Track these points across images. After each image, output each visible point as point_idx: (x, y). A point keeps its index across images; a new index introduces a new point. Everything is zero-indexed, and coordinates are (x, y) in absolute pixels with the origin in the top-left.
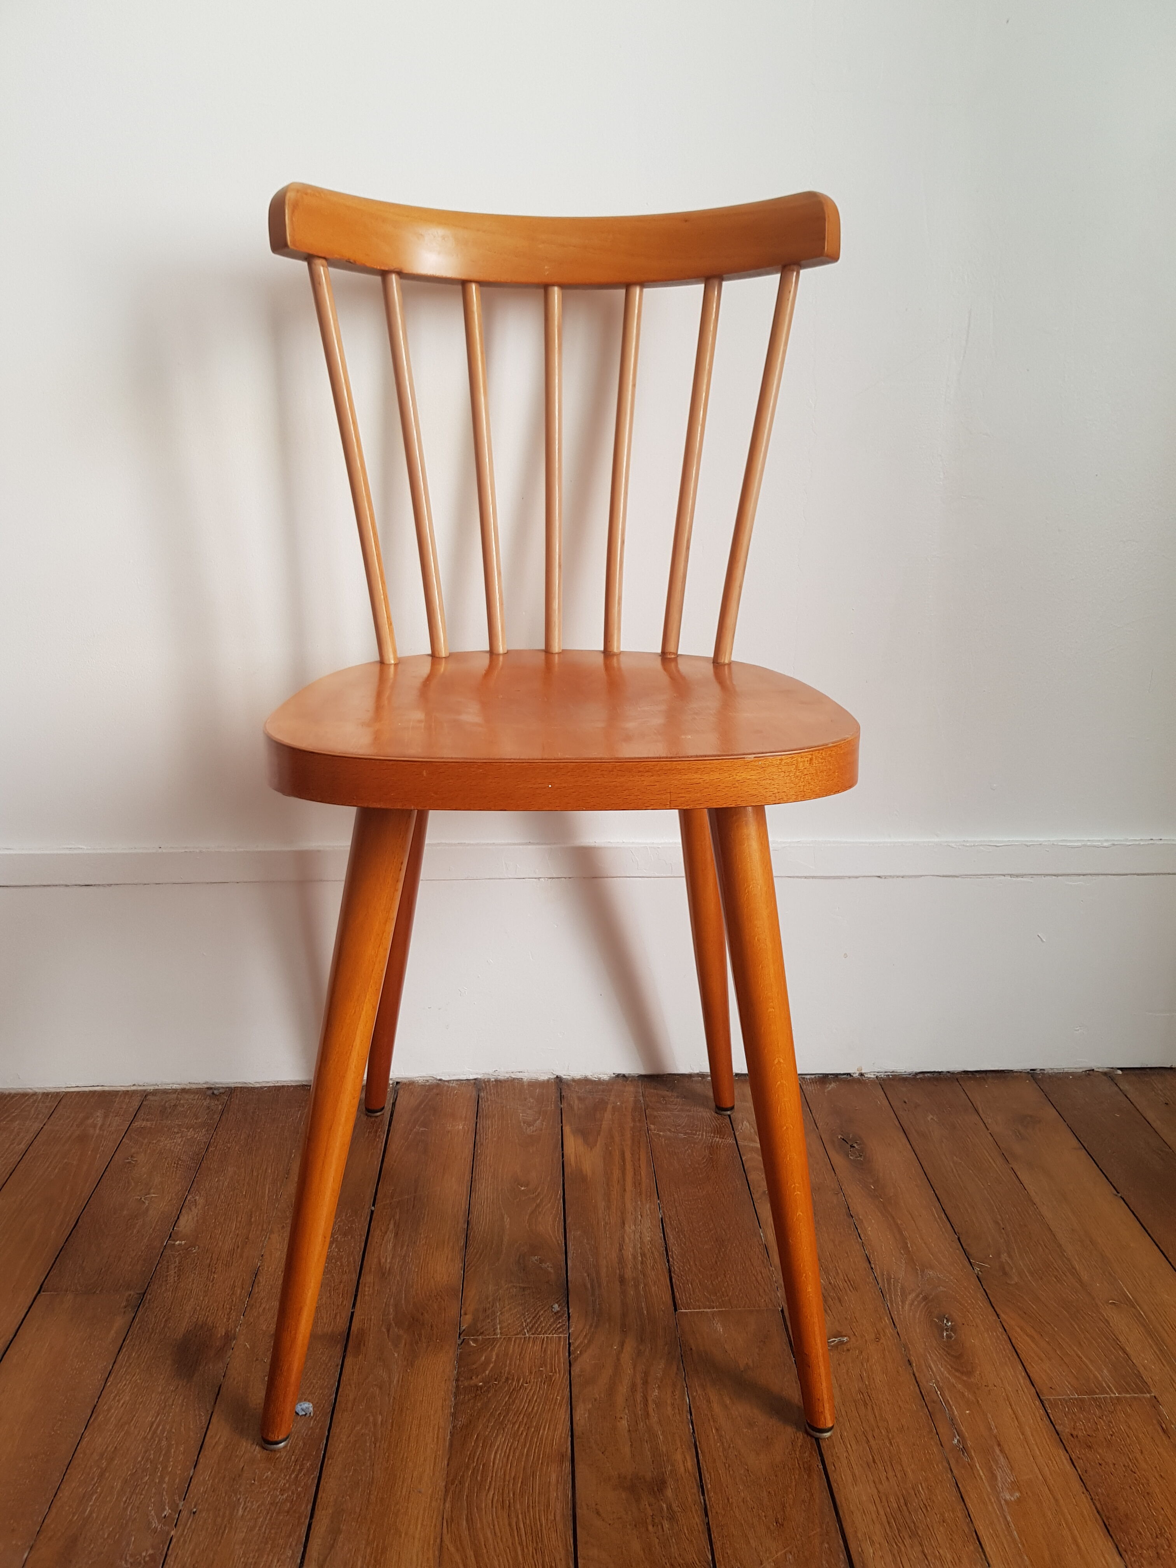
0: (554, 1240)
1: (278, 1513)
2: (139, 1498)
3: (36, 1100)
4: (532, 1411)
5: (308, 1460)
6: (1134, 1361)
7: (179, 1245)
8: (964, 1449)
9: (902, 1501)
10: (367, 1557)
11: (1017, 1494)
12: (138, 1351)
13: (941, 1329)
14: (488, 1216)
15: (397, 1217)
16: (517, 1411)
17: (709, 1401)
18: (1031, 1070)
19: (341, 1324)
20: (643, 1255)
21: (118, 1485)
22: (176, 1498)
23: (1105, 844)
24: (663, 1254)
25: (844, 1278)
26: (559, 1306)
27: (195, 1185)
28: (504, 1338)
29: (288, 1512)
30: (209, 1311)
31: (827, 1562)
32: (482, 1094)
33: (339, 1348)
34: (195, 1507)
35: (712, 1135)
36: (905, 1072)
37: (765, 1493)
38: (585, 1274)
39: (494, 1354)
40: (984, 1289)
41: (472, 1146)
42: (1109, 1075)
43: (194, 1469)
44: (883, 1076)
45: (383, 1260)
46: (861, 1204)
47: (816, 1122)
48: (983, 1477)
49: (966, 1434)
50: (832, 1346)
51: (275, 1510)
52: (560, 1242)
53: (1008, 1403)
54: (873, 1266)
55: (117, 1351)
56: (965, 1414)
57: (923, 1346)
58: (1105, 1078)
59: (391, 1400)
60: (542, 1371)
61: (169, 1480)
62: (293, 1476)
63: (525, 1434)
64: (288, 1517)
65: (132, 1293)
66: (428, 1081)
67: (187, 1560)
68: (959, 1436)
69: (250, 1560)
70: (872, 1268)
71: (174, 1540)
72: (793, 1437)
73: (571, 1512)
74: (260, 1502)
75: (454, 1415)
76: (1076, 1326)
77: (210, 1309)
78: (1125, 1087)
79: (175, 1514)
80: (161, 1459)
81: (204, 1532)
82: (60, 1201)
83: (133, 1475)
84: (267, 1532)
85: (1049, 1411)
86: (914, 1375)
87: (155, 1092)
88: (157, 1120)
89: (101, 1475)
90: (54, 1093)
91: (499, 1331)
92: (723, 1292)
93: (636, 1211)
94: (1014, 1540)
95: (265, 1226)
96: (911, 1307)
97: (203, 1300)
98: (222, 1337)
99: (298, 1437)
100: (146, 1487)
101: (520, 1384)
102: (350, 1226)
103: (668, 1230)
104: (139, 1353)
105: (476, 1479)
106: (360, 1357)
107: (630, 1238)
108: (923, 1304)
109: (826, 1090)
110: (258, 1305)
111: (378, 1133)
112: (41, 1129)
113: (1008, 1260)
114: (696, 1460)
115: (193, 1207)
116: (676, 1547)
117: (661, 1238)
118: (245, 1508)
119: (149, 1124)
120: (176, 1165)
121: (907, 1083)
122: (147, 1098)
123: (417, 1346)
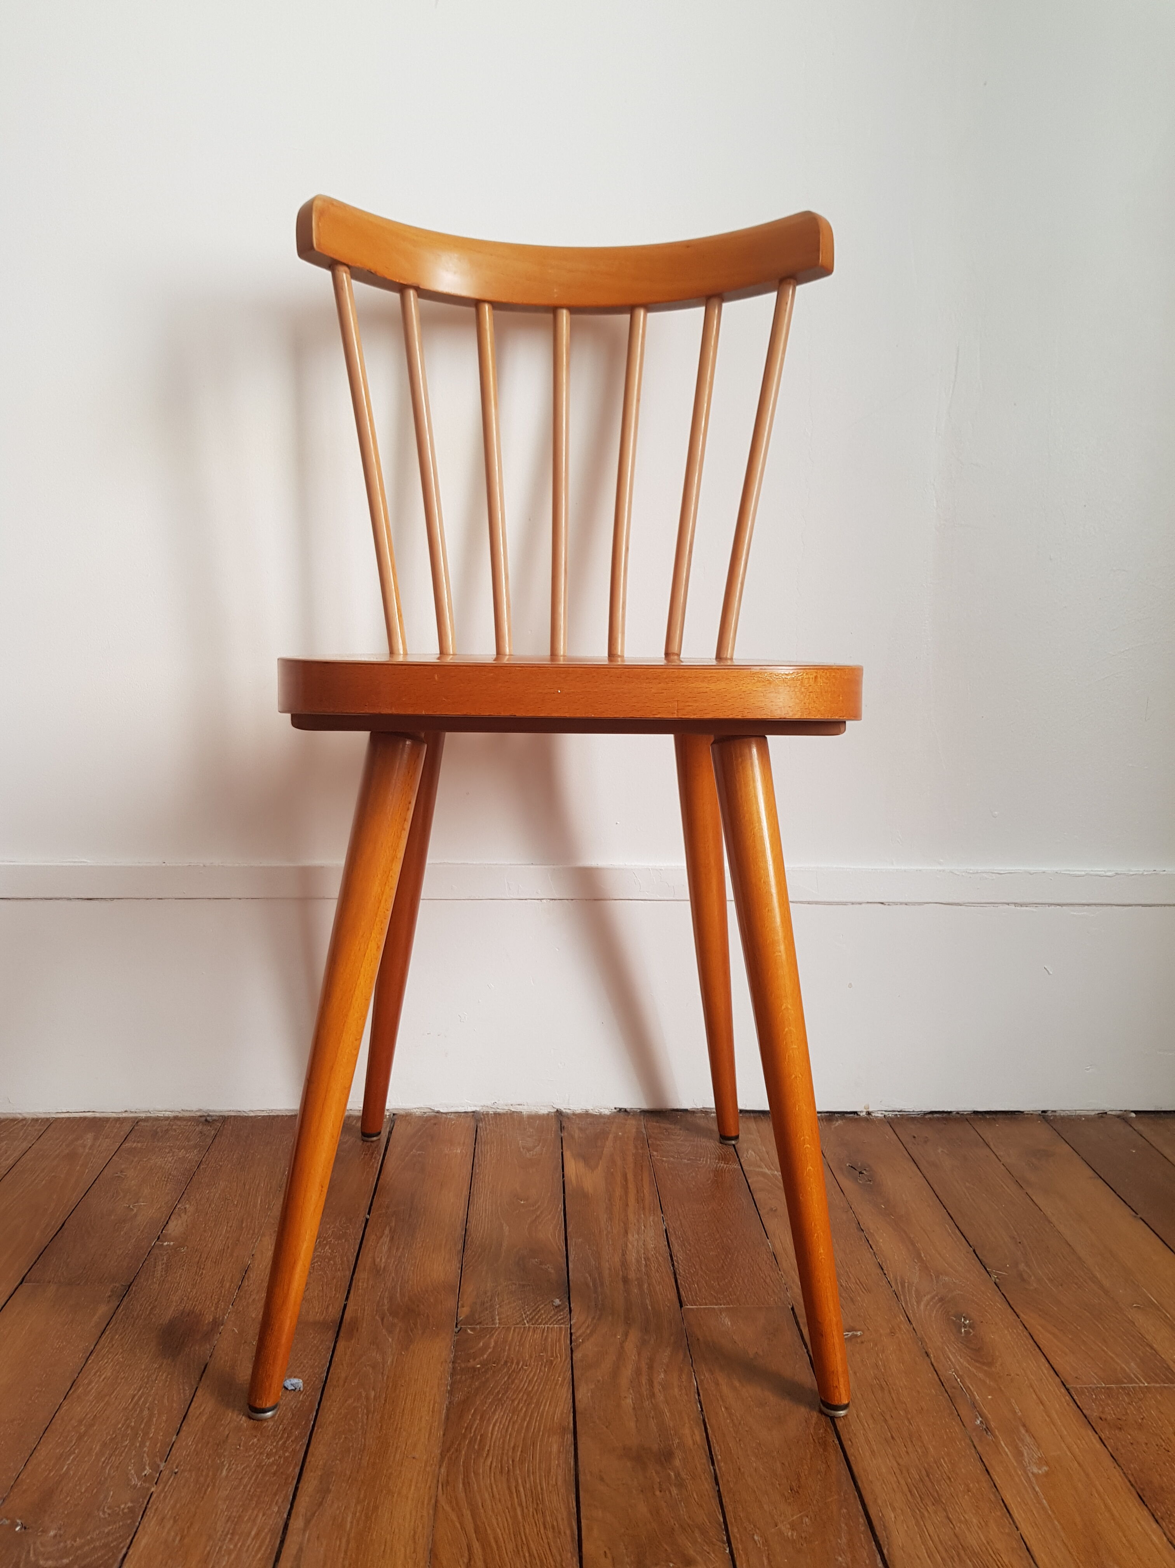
0: (555, 1247)
1: (264, 1475)
2: (119, 1459)
3: (26, 1124)
4: (532, 1390)
5: (296, 1430)
6: (1162, 1355)
7: (167, 1245)
8: (987, 1430)
9: (923, 1473)
10: (358, 1514)
11: (1046, 1468)
12: (121, 1334)
13: (960, 1326)
14: (486, 1225)
16: (517, 1389)
17: (718, 1386)
18: (1043, 1112)
19: (334, 1312)
20: (647, 1259)
21: (97, 1448)
22: (158, 1460)
23: (1109, 874)
24: (668, 1259)
25: (856, 1281)
26: (560, 1301)
27: (185, 1195)
28: (503, 1327)
29: (274, 1474)
30: (197, 1301)
31: (846, 1524)
32: (480, 1124)
33: (331, 1335)
34: (177, 1468)
35: (716, 1161)
36: (913, 1112)
37: (779, 1464)
38: (587, 1276)
39: (492, 1340)
40: (1002, 1294)
41: (470, 1167)
42: (1122, 1117)
43: (177, 1435)
44: (891, 1115)
45: (378, 1260)
46: (870, 1221)
48: (1009, 1453)
49: (989, 1416)
50: (846, 1339)
51: (260, 1472)
52: (560, 1247)
53: (1032, 1390)
54: (886, 1272)
55: (100, 1334)
56: (988, 1398)
57: (940, 1340)
58: (1118, 1119)
59: (385, 1378)
60: (543, 1356)
61: (150, 1444)
62: (280, 1443)
63: (524, 1409)
64: (275, 1478)
65: (117, 1285)
66: (425, 1113)
67: (168, 1512)
68: (981, 1417)
69: (234, 1514)
70: (885, 1274)
71: (154, 1496)
72: (806, 1416)
73: (573, 1478)
74: (245, 1465)
75: (451, 1392)
76: (1099, 1325)
77: (198, 1299)
78: (1138, 1126)
79: (156, 1473)
80: (142, 1427)
81: (185, 1490)
82: (46, 1207)
83: (112, 1439)
84: (252, 1490)
85: (1075, 1397)
86: (933, 1365)
87: (147, 1119)
88: (148, 1142)
89: (80, 1439)
90: (44, 1118)
91: (497, 1321)
92: (730, 1292)
93: (638, 1221)
94: (1044, 1508)
95: (256, 1231)
96: (926, 1306)
97: (191, 1291)
98: (209, 1323)
99: (286, 1409)
100: (126, 1450)
101: (520, 1366)
102: (343, 1231)
103: (672, 1239)
104: (123, 1336)
105: (474, 1447)
106: (353, 1341)
107: (633, 1246)
108: (939, 1305)
109: (833, 1127)
110: (247, 1296)
111: (374, 1155)
112: (30, 1147)
113: (1026, 1269)
114: (705, 1434)
115: (183, 1215)
116: (684, 1510)
117: (665, 1246)
118: (229, 1470)
119: (139, 1145)
120: (166, 1179)
121: (915, 1122)
122: (139, 1124)
123: (412, 1333)
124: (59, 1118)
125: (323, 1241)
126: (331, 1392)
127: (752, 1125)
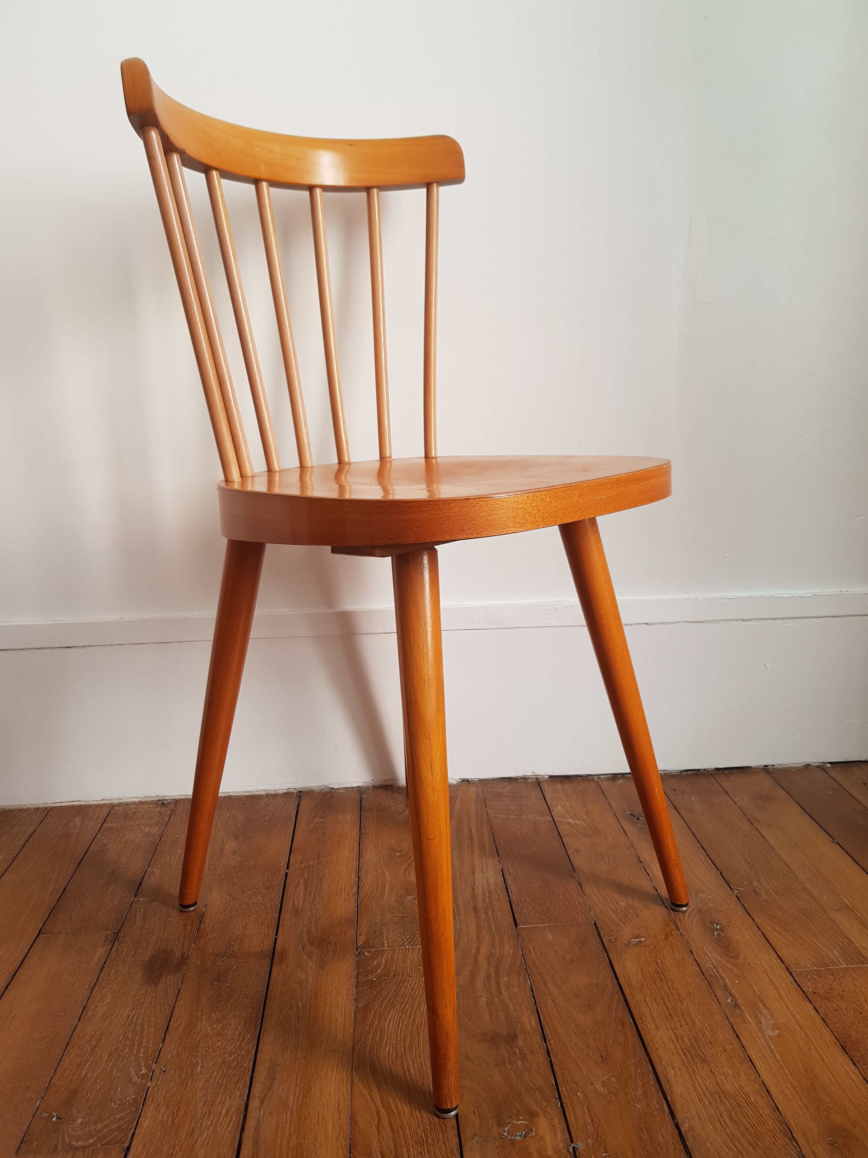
1: (228, 1069)
2: (122, 1063)
3: (30, 813)
4: (414, 995)
5: (248, 1034)
6: (856, 945)
7: (143, 900)
8: (736, 1005)
9: (693, 1040)
10: (297, 1094)
11: (778, 1032)
12: (115, 969)
13: (713, 930)
14: (373, 873)
15: (306, 876)
16: (404, 993)
17: (545, 982)
18: (765, 766)
19: (268, 944)
20: (490, 892)
21: (106, 1056)
22: (150, 1062)
23: (808, 595)
24: (505, 891)
25: (639, 900)
27: (152, 862)
28: (390, 949)
29: (235, 1067)
30: (168, 942)
31: (641, 1081)
32: (362, 796)
33: (267, 962)
34: (165, 1067)
35: (535, 815)
36: (673, 770)
37: (591, 1039)
39: (384, 959)
40: (742, 904)
41: (357, 829)
42: (821, 767)
43: (163, 1043)
45: (296, 904)
46: (647, 854)
47: (611, 804)
48: (752, 1022)
49: (737, 995)
50: (633, 944)
51: (225, 1067)
53: (765, 975)
54: (660, 893)
55: (100, 970)
56: (735, 982)
57: (700, 941)
58: (818, 769)
59: (309, 992)
60: (420, 969)
61: (144, 1051)
62: (238, 1044)
63: (410, 1009)
64: (236, 1071)
65: (109, 932)
66: (322, 789)
67: (161, 1101)
68: (732, 997)
69: (209, 1099)
71: (150, 1089)
72: (609, 1003)
74: (214, 1062)
75: (356, 1000)
76: (811, 924)
77: (169, 940)
78: (833, 774)
79: (150, 1073)
80: (137, 1038)
81: (172, 1083)
82: (51, 876)
83: (116, 1049)
84: (220, 1081)
85: (796, 978)
86: (695, 960)
87: (119, 805)
88: (122, 822)
89: (93, 1050)
90: (43, 808)
91: (386, 945)
92: (550, 914)
93: (482, 864)
94: (777, 1061)
95: (207, 886)
96: (689, 917)
97: (163, 935)
98: (178, 958)
99: (240, 1019)
100: (127, 1056)
101: (404, 978)
102: (270, 883)
103: (507, 876)
104: (116, 971)
105: (376, 1039)
106: (284, 966)
107: (479, 883)
108: (698, 915)
109: (616, 784)
110: (205, 936)
111: (288, 824)
112: (35, 831)
113: (758, 885)
114: (538, 1020)
115: (152, 877)
116: (527, 1077)
117: (502, 882)
118: (202, 1067)
119: (116, 825)
120: (137, 850)
121: (675, 778)
122: (114, 808)
123: (325, 957)
124: (54, 807)
125: (256, 891)
126: (271, 1004)
127: (559, 786)
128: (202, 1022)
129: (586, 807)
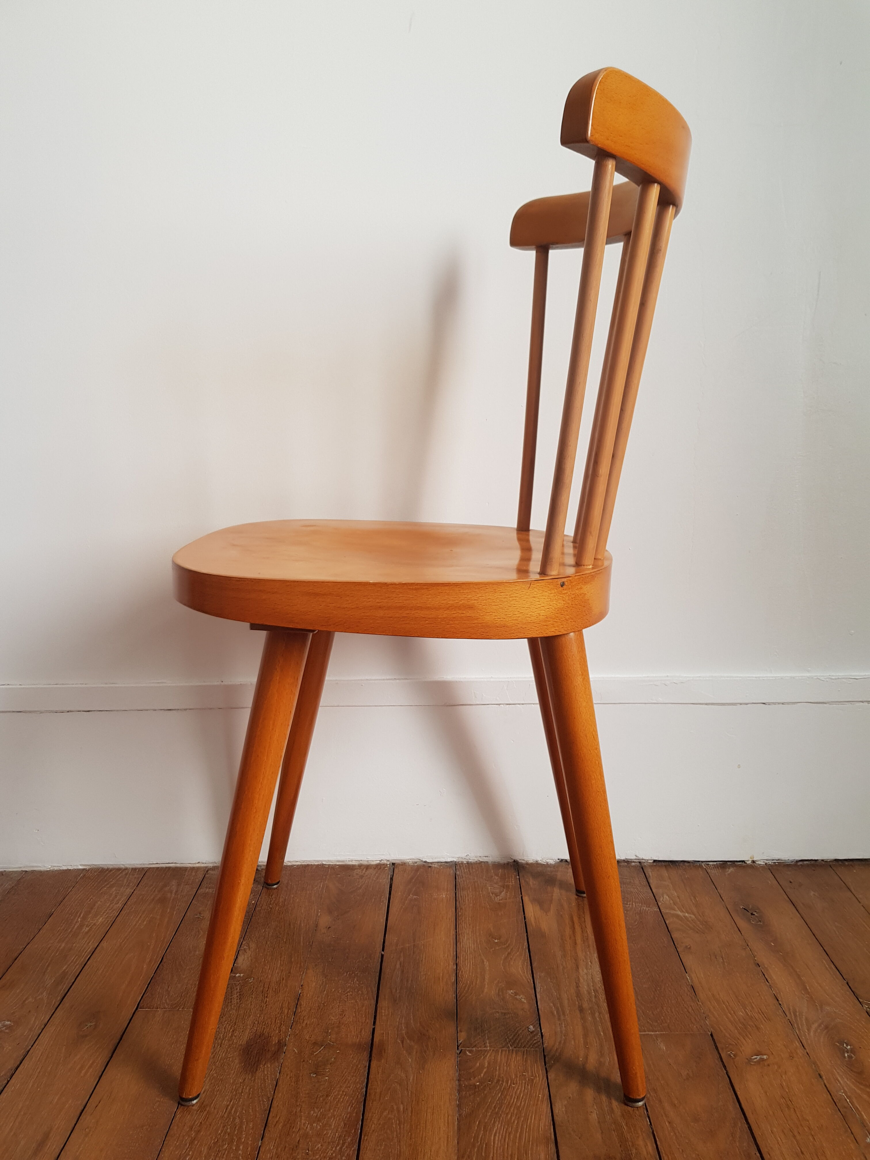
0: (524, 978)
3: (128, 873)
4: (520, 1105)
5: (349, 1137)
7: (239, 976)
13: (843, 1051)
14: (471, 960)
15: (402, 959)
16: (509, 1103)
17: (660, 1101)
19: (366, 1035)
20: (596, 991)
21: (205, 1151)
25: (758, 1011)
26: (534, 1027)
27: (247, 934)
28: (493, 1050)
30: (265, 1025)
32: (458, 873)
33: (366, 1055)
35: (640, 905)
36: (788, 860)
38: (552, 1004)
39: (486, 1061)
41: (454, 910)
43: (262, 1140)
44: (770, 863)
45: (394, 991)
46: (764, 957)
47: (722, 896)
50: (755, 1062)
52: (529, 980)
54: (781, 1003)
57: (830, 1064)
59: (409, 1094)
60: (525, 1075)
61: (243, 1148)
62: (338, 1148)
63: (516, 1122)
66: (416, 863)
70: (780, 1004)
72: (732, 1131)
75: (459, 1106)
77: (265, 1024)
80: (236, 1132)
82: (149, 944)
83: (215, 1143)
86: (825, 1086)
87: (214, 868)
89: (192, 1143)
90: (140, 868)
91: (488, 1044)
92: (662, 1020)
93: (585, 957)
95: (302, 964)
96: (816, 1033)
97: (260, 1017)
98: (275, 1044)
99: (339, 1119)
100: (226, 1152)
101: (509, 1084)
102: (366, 965)
104: (214, 1054)
105: (482, 1154)
106: (383, 1061)
107: (584, 979)
108: (824, 1032)
109: (726, 873)
110: (301, 1021)
111: (382, 899)
112: (133, 893)
114: (655, 1145)
115: (247, 950)
119: (211, 891)
121: (790, 869)
122: (209, 872)
123: (425, 1054)
124: (151, 868)
125: (352, 974)
126: (371, 1105)
127: (665, 873)
128: (301, 1119)
129: (695, 898)
